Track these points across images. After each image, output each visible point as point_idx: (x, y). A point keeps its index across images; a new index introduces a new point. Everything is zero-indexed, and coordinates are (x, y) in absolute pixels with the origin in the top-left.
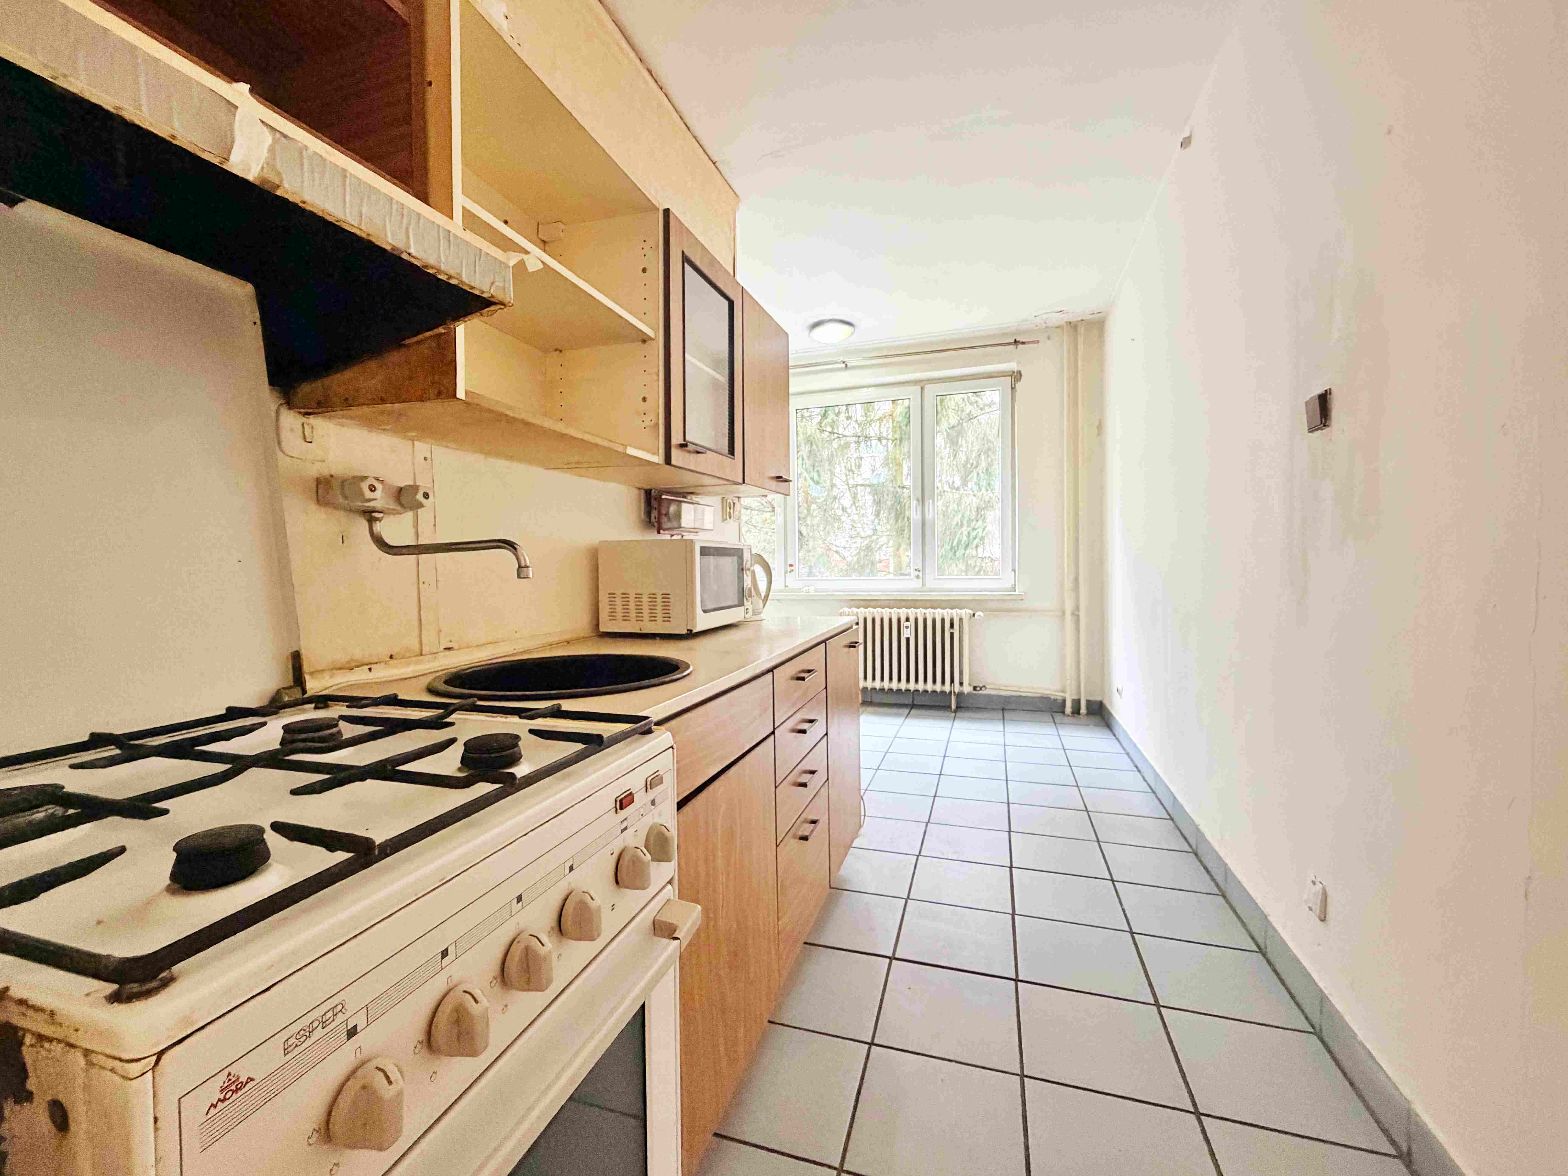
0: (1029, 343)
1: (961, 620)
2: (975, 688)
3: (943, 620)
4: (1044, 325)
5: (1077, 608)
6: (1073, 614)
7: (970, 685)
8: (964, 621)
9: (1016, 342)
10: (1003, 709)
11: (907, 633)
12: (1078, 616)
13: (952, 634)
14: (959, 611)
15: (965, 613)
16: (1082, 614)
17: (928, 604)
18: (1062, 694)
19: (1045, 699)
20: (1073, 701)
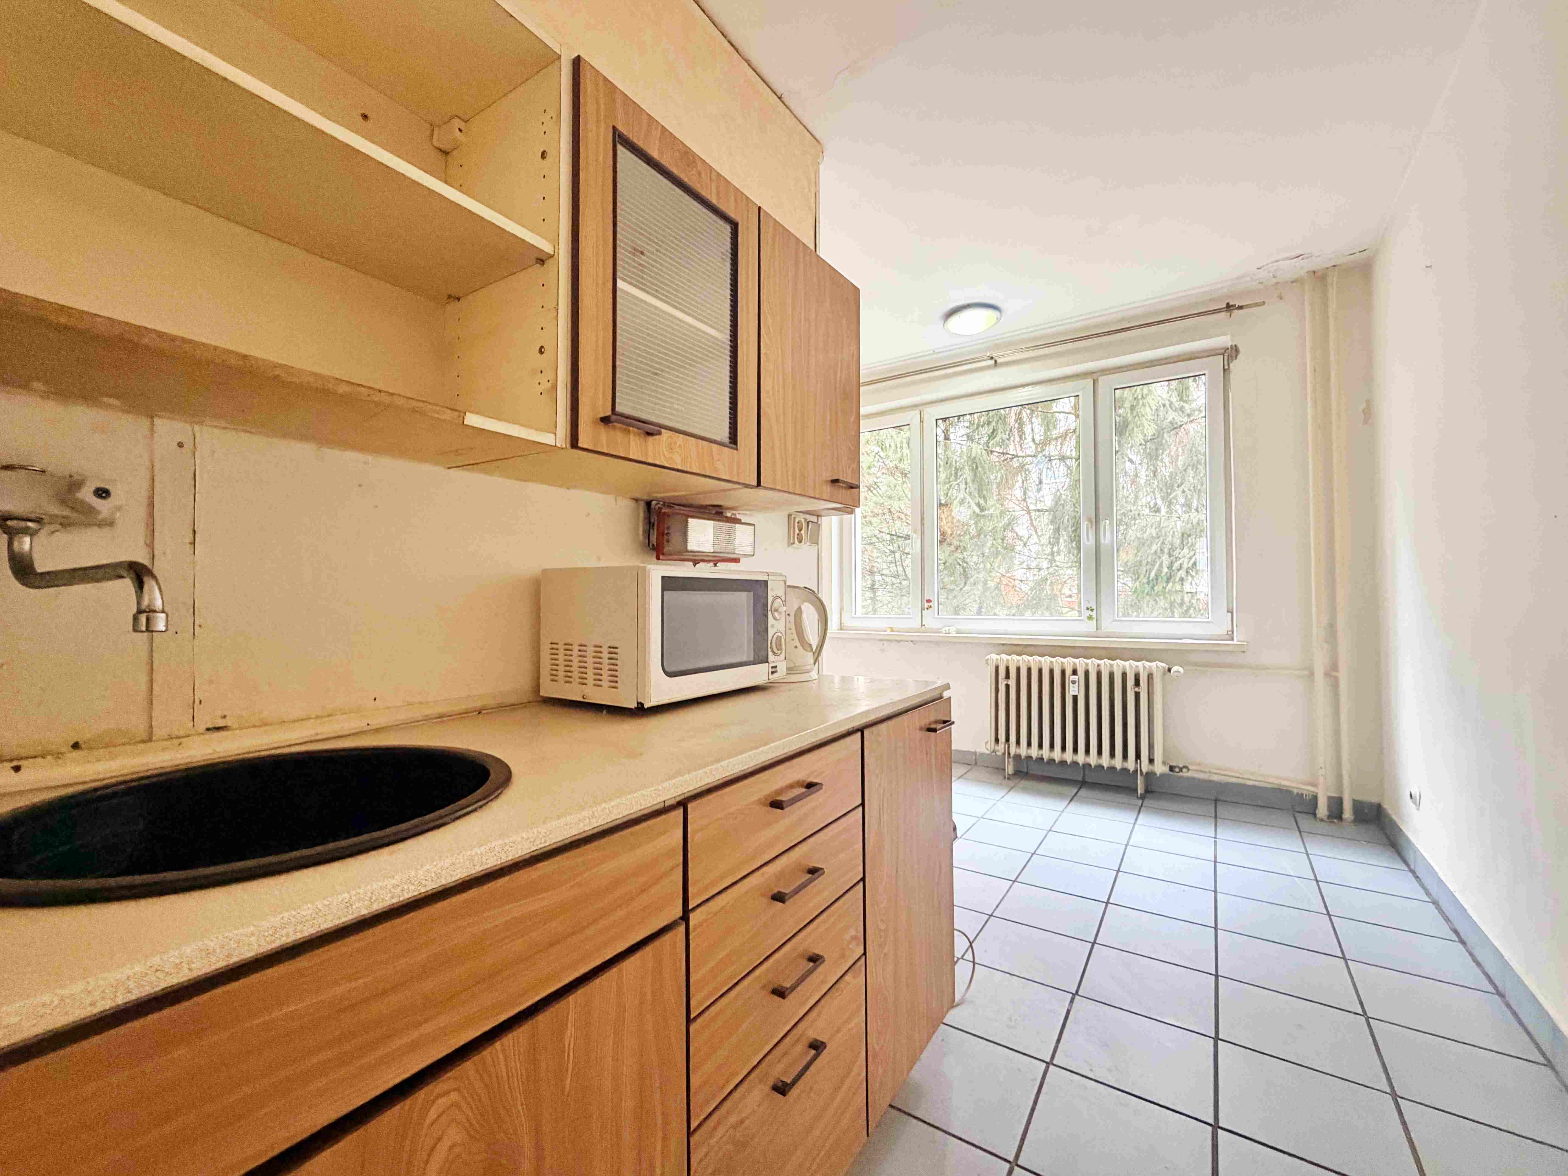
0: (1248, 306)
1: (1150, 677)
2: (1172, 768)
3: (1124, 675)
4: (1274, 280)
5: (1334, 667)
6: (1327, 674)
7: (1164, 763)
8: (1155, 676)
9: (1228, 306)
10: (1216, 801)
11: (1072, 690)
12: (1336, 679)
13: (1137, 695)
14: (1147, 664)
15: (1156, 666)
16: (1343, 675)
17: (1103, 653)
18: (1312, 789)
19: (1283, 793)
20: (1330, 798)
